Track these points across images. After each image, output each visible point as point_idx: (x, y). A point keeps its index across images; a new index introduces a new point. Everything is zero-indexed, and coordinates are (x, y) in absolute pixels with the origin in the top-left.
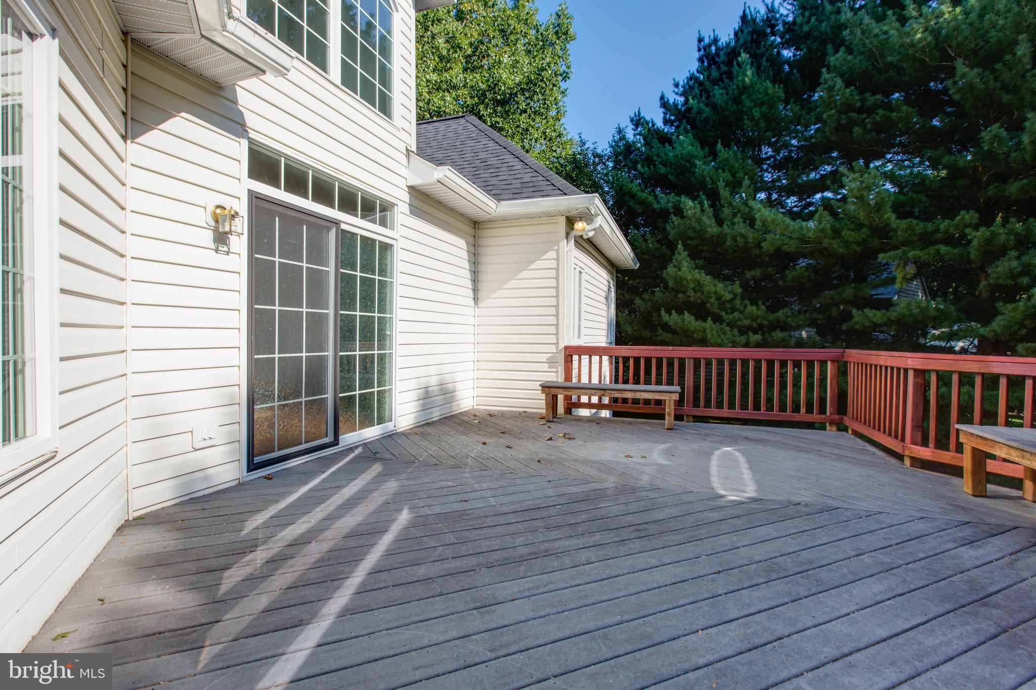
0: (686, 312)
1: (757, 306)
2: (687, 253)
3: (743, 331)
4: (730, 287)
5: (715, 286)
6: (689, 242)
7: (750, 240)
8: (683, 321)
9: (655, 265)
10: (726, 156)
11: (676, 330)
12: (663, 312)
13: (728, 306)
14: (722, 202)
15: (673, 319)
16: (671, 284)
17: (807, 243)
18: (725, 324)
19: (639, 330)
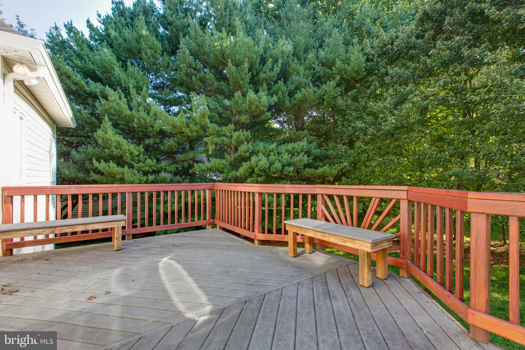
0: (111, 161)
1: (152, 159)
2: (111, 123)
3: (145, 173)
4: (137, 148)
5: (129, 146)
6: (111, 117)
7: (148, 122)
8: (109, 167)
9: (87, 128)
10: (133, 70)
11: (103, 173)
12: (94, 161)
13: (136, 158)
14: (131, 96)
15: (102, 166)
16: (100, 142)
17: (175, 128)
18: (135, 169)
19: (75, 173)
